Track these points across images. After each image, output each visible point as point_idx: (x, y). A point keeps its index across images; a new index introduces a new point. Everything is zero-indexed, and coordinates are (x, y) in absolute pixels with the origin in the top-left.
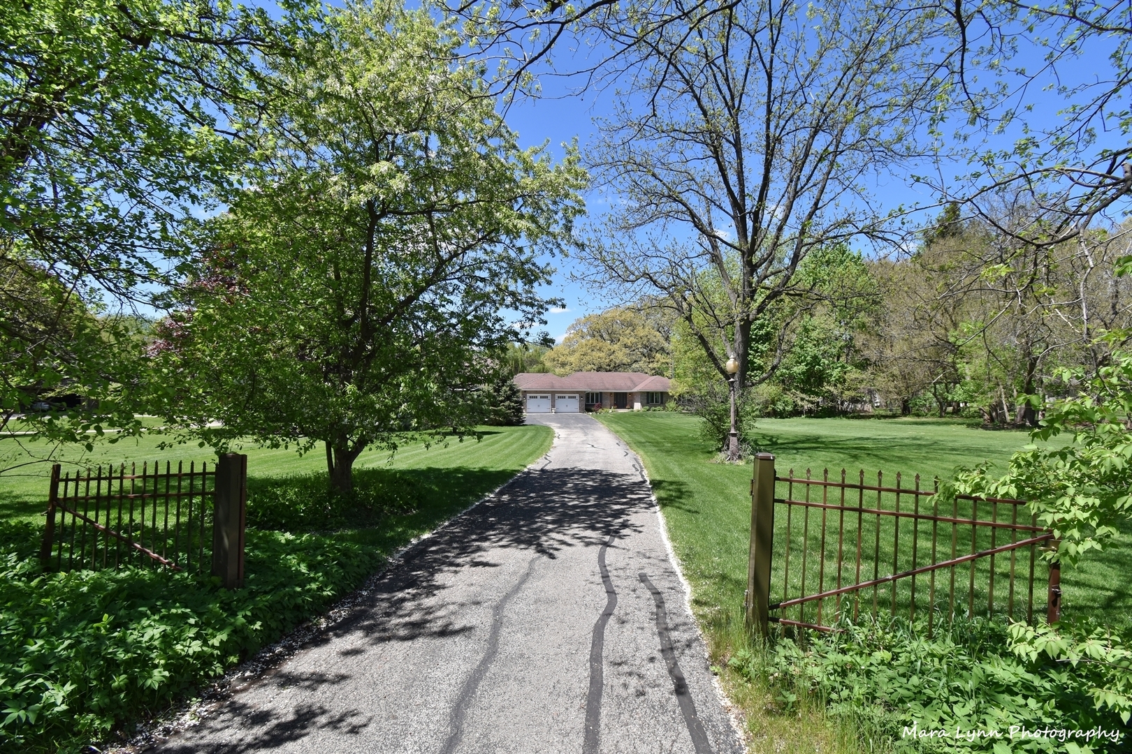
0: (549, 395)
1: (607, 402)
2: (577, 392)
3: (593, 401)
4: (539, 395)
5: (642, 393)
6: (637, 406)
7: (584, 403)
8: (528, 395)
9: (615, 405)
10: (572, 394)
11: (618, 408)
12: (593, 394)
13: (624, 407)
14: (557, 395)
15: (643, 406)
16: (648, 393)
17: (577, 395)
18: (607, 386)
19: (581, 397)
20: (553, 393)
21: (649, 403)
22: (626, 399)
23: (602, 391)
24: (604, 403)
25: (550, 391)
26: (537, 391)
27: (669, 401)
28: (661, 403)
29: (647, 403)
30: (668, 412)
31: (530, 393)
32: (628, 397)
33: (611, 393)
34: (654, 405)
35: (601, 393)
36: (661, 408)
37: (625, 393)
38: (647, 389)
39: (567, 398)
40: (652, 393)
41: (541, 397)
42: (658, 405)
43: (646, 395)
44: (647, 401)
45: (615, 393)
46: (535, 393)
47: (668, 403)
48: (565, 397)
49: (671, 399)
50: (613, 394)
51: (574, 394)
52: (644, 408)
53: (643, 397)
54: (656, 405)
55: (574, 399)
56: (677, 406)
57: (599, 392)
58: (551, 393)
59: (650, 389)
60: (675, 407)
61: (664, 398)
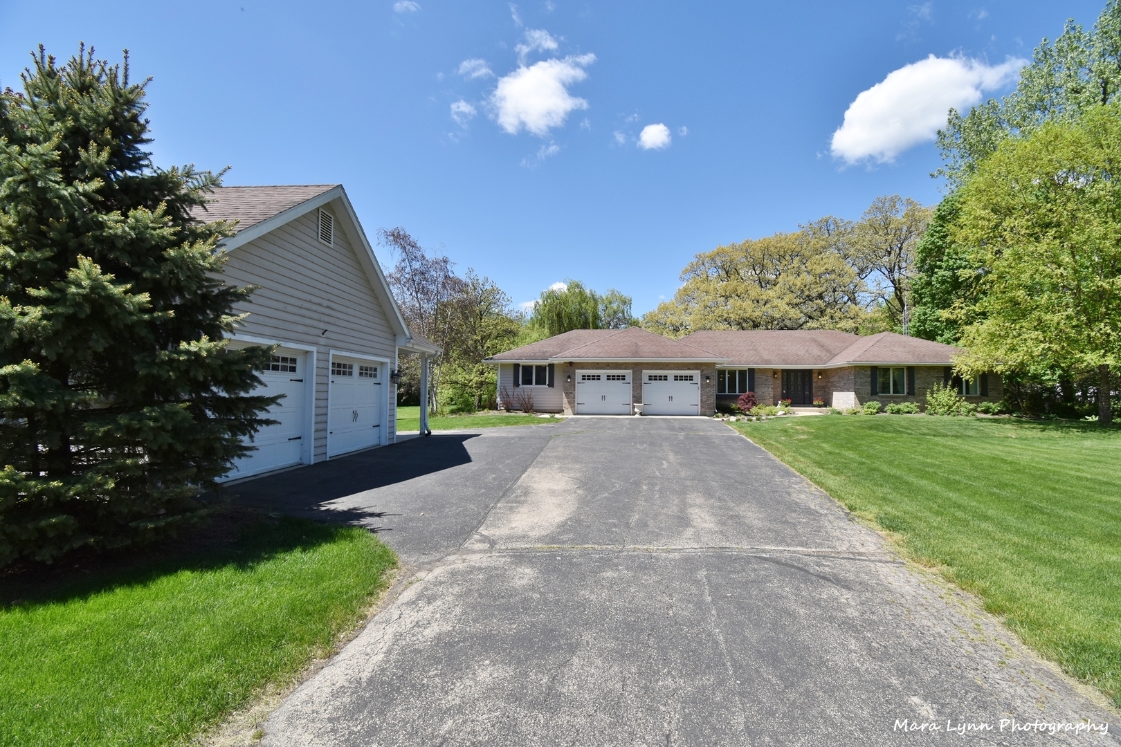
0: (628, 373)
1: (767, 389)
2: (696, 366)
3: (732, 388)
4: (603, 373)
5: (858, 370)
6: (844, 401)
7: (713, 391)
8: (579, 373)
9: (784, 397)
10: (683, 370)
11: (794, 404)
12: (732, 373)
13: (806, 401)
14: (646, 373)
15: (862, 400)
16: (874, 369)
17: (696, 374)
18: (766, 356)
19: (705, 377)
20: (637, 367)
21: (877, 394)
22: (814, 385)
23: (751, 366)
24: (760, 393)
25: (628, 363)
26: (598, 363)
27: (935, 388)
28: (908, 393)
29: (874, 393)
30: (931, 414)
31: (582, 368)
32: (817, 381)
33: (775, 372)
34: (892, 397)
35: (752, 371)
36: (912, 406)
37: (810, 372)
38: (872, 359)
39: (671, 378)
40: (886, 370)
41: (609, 378)
42: (903, 397)
43: (869, 373)
44: (872, 388)
45: (783, 371)
46: (597, 369)
47: (932, 393)
48: (665, 378)
49: (939, 384)
50: (780, 374)
51: (689, 369)
52: (862, 404)
53: (861, 378)
54: (898, 397)
55: (689, 382)
56: (959, 401)
57: (746, 369)
58: (633, 369)
59: (880, 359)
60: (954, 404)
61: (916, 382)
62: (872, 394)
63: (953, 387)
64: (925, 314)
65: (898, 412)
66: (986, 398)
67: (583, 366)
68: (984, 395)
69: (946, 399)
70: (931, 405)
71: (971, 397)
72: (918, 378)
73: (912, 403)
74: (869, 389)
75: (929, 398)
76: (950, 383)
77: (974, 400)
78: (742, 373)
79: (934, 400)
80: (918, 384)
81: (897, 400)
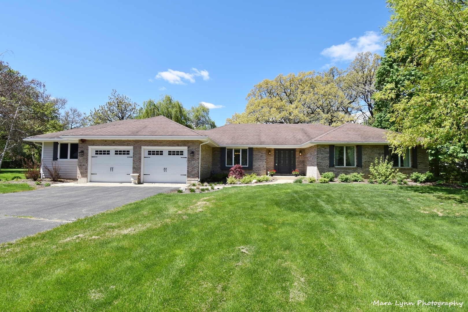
0: (130, 148)
1: (262, 163)
2: (185, 143)
3: (237, 162)
4: (112, 148)
5: (320, 147)
6: (313, 172)
8: (91, 148)
9: (273, 169)
10: (175, 146)
12: (237, 151)
13: (289, 173)
14: (145, 149)
15: (321, 171)
16: (332, 147)
17: (185, 148)
18: (263, 139)
19: (192, 153)
20: (138, 144)
21: (333, 166)
22: (297, 160)
23: (251, 146)
24: (257, 166)
25: (130, 141)
26: (106, 141)
27: (376, 161)
28: (357, 166)
29: (331, 165)
30: (372, 183)
31: (93, 145)
32: (298, 156)
33: (269, 150)
34: (345, 168)
35: (251, 149)
36: (359, 175)
37: (294, 150)
38: (330, 139)
39: (166, 153)
40: (341, 148)
41: (117, 153)
42: (353, 168)
43: (328, 150)
44: (330, 161)
45: (276, 150)
46: (105, 145)
47: (374, 165)
48: (161, 153)
49: (379, 159)
50: (273, 152)
51: (178, 145)
52: (321, 174)
53: (322, 154)
54: (349, 169)
55: (180, 156)
56: (394, 172)
57: (247, 148)
58: (133, 145)
59: (336, 140)
60: (390, 174)
61: (363, 157)
62: (330, 167)
63: (389, 161)
64: (381, 117)
65: (346, 180)
66: (416, 170)
67: (94, 143)
68: (415, 167)
69: (384, 171)
70: (372, 175)
71: (405, 169)
72: (365, 154)
73: (359, 173)
74: (327, 162)
75: (371, 169)
76: (387, 157)
77: (407, 172)
78: (244, 151)
79: (375, 171)
80: (364, 158)
81: (349, 171)
